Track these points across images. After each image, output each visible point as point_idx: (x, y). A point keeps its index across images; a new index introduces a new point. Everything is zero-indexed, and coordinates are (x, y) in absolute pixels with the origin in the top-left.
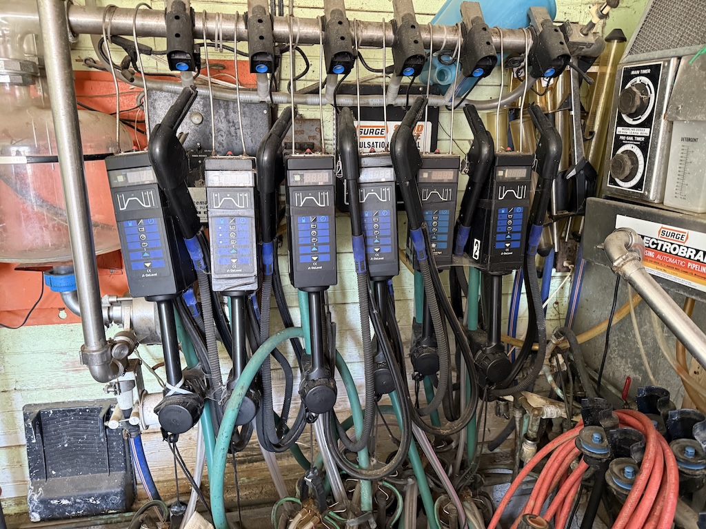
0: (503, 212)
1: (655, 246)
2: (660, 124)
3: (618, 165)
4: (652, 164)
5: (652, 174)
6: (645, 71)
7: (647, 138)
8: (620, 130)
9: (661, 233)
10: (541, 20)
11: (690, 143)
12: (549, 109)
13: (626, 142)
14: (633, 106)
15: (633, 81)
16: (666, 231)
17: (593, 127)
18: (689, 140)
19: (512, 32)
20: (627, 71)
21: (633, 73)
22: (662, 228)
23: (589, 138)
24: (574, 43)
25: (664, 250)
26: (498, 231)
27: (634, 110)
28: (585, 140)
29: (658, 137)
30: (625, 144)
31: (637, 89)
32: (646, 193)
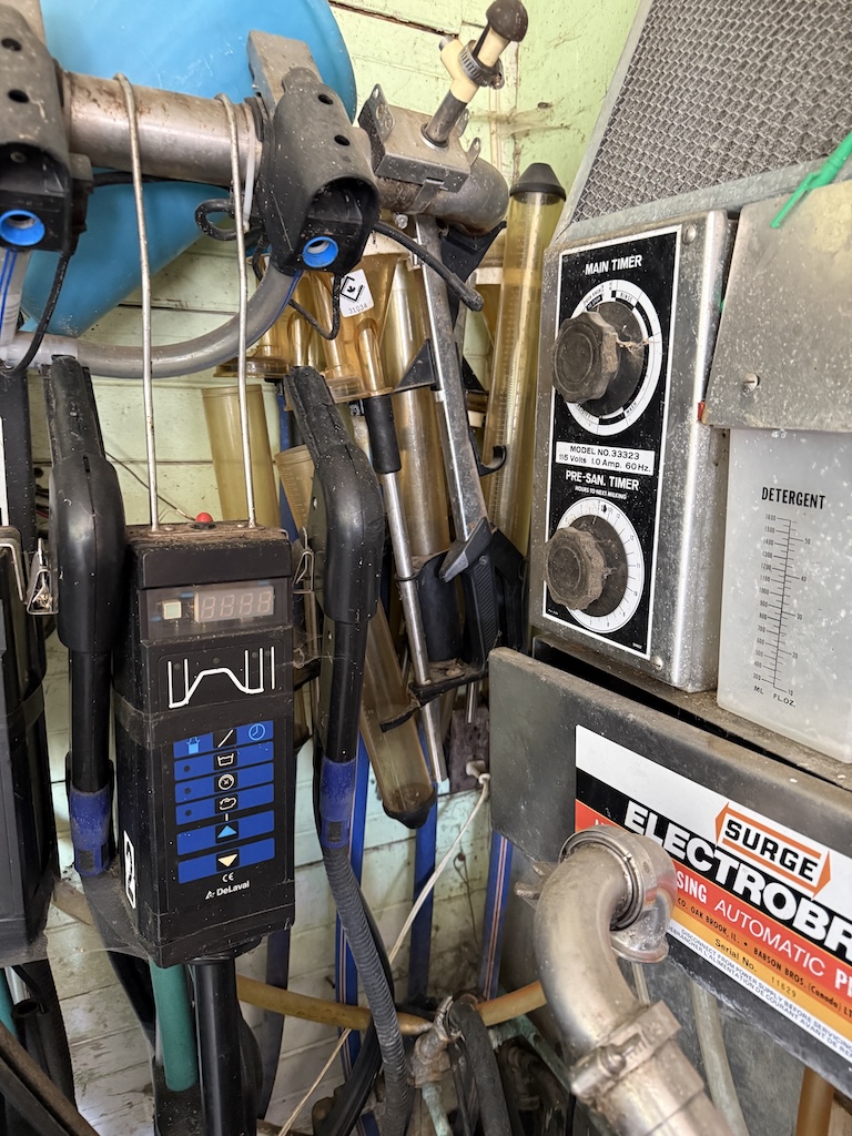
0: (193, 749)
1: (705, 866)
2: (686, 437)
3: (568, 564)
4: (669, 570)
5: (674, 604)
6: (625, 263)
7: (649, 483)
8: (566, 452)
9: (725, 828)
10: (281, 74)
11: (796, 511)
12: (374, 387)
13: (585, 490)
14: (597, 377)
15: (591, 295)
16: (745, 826)
17: (503, 434)
18: (792, 497)
19: (181, 101)
20: (574, 265)
21: (590, 269)
22: (726, 810)
23: (493, 465)
24: (403, 166)
25: (739, 887)
26: (181, 819)
27: (600, 390)
28: (484, 472)
29: (684, 481)
30: (581, 496)
31: (606, 319)
32: (660, 662)
